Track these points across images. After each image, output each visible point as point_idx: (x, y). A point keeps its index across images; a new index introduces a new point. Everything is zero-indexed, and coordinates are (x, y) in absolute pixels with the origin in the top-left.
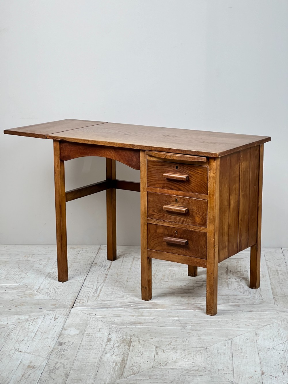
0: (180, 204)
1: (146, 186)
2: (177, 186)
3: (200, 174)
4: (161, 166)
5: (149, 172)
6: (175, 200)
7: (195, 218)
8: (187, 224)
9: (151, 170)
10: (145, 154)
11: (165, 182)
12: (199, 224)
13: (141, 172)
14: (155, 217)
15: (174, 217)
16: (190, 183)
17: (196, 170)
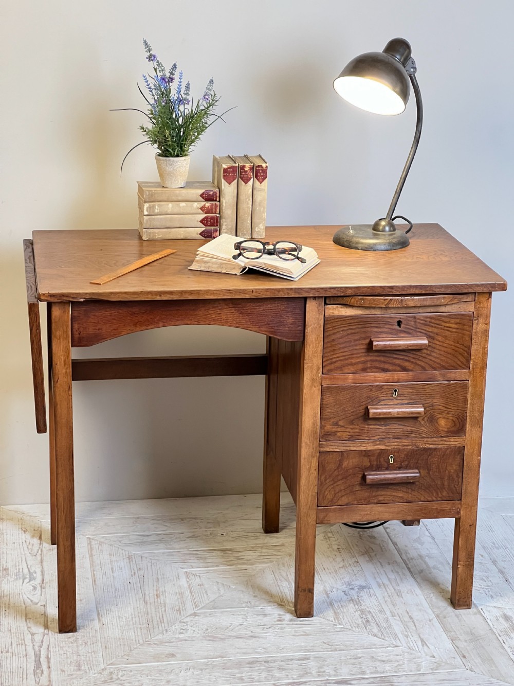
0: (404, 398)
1: (320, 375)
2: (397, 362)
3: (454, 330)
4: (360, 326)
5: (328, 342)
6: (390, 392)
7: (437, 423)
8: (420, 437)
9: (333, 337)
10: (319, 305)
11: (368, 358)
12: (448, 432)
13: (308, 346)
14: (339, 437)
15: (388, 427)
16: (429, 352)
17: (445, 322)
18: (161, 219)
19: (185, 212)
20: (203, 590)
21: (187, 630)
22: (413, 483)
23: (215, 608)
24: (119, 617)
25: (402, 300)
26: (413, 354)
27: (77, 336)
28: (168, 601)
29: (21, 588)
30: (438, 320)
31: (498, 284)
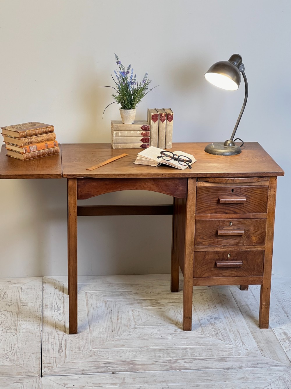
0: (235, 226)
1: (195, 214)
2: (232, 209)
3: (259, 194)
4: (214, 192)
5: (198, 199)
6: (228, 223)
7: (251, 238)
8: (242, 245)
9: (201, 197)
10: (194, 181)
11: (218, 207)
12: (257, 243)
13: (189, 201)
14: (204, 244)
15: (227, 240)
16: (247, 205)
17: (254, 190)
18: (122, 139)
19: (133, 135)
20: (140, 317)
21: (131, 335)
22: (240, 267)
23: (145, 326)
24: (99, 328)
25: (233, 180)
26: (239, 205)
27: (80, 194)
28: (122, 322)
29: (54, 314)
30: (251, 189)
31: (280, 173)
